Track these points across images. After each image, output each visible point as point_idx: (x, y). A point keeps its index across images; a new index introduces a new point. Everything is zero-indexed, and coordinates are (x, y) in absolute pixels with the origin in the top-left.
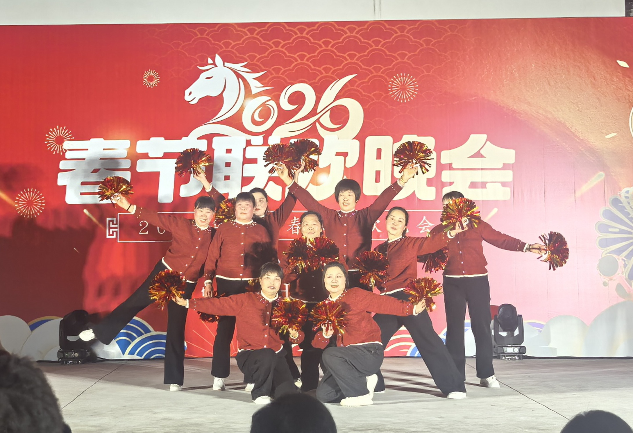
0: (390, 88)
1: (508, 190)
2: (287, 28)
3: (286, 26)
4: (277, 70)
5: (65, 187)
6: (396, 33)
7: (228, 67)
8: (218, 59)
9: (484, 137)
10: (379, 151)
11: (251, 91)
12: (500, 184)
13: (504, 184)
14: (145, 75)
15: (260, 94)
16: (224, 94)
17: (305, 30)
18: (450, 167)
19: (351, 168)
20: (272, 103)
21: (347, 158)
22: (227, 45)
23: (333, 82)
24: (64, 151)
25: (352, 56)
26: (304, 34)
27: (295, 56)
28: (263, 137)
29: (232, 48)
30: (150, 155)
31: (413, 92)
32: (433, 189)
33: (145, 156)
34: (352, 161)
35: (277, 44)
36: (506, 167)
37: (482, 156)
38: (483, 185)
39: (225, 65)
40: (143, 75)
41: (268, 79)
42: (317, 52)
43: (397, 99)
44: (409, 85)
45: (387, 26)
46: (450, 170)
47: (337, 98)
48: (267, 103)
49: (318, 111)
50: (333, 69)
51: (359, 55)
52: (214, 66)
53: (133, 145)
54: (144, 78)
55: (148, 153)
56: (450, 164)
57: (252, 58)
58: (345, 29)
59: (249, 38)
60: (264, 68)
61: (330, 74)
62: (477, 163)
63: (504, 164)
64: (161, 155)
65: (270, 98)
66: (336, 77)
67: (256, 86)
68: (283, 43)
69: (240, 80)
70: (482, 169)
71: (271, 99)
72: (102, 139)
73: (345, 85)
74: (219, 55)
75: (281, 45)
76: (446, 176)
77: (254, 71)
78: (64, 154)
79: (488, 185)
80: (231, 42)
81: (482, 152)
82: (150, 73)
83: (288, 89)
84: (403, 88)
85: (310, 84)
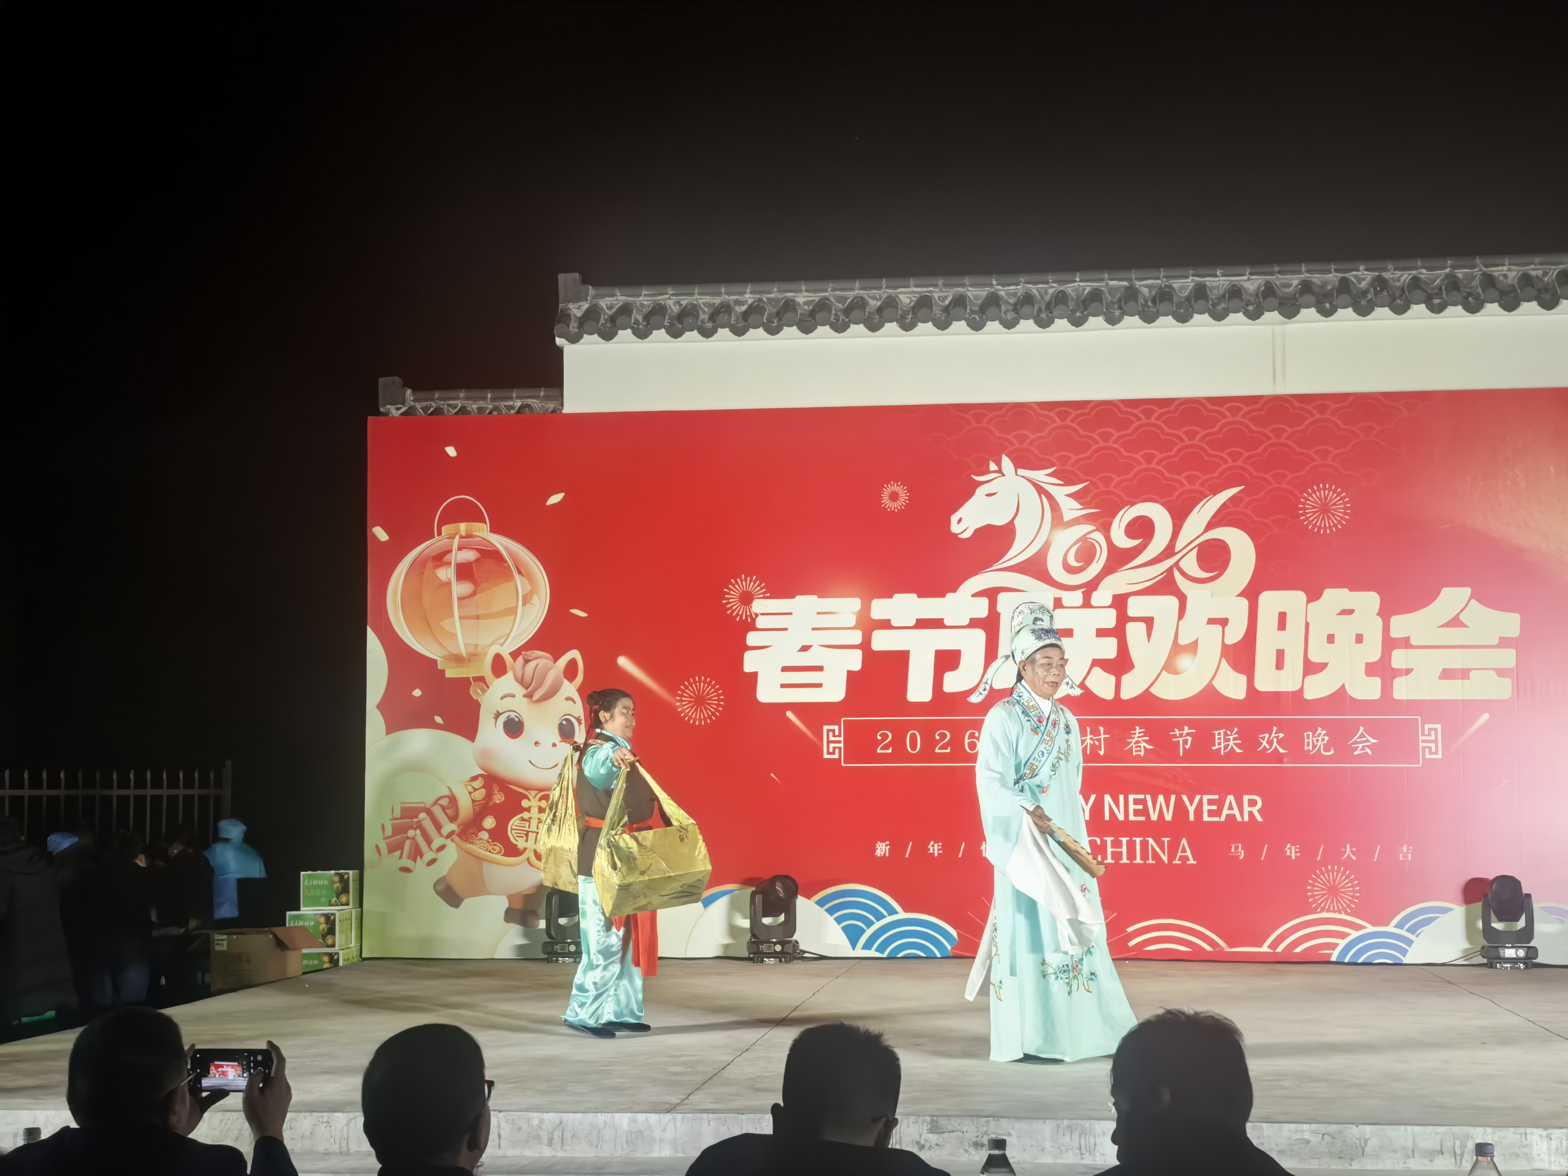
0: (1301, 509)
1: (1507, 683)
2: (1124, 409)
3: (1121, 405)
4: (1107, 481)
5: (755, 675)
6: (1312, 415)
7: (1023, 477)
8: (1006, 462)
9: (1467, 591)
10: (1282, 617)
11: (1061, 516)
12: (1493, 673)
13: (1501, 673)
14: (884, 491)
15: (1076, 521)
16: (1015, 522)
17: (1154, 411)
18: (1405, 643)
19: (1234, 645)
20: (1099, 537)
21: (1226, 628)
22: (1022, 439)
23: (1202, 500)
24: (754, 616)
25: (1235, 456)
26: (1153, 420)
27: (1138, 456)
28: (1083, 592)
29: (1031, 444)
30: (894, 623)
31: (1341, 515)
32: (1377, 681)
33: (886, 624)
34: (1235, 633)
35: (1106, 437)
36: (1504, 642)
37: (1463, 625)
38: (1464, 674)
39: (1018, 474)
40: (880, 492)
41: (1091, 495)
42: (1176, 449)
43: (1313, 528)
44: (1334, 504)
45: (1297, 404)
46: (1406, 648)
47: (1210, 526)
48: (1088, 536)
49: (1176, 551)
50: (1204, 478)
51: (1246, 454)
52: (1000, 475)
53: (866, 608)
54: (882, 495)
55: (889, 621)
56: (1407, 639)
57: (1063, 461)
58: (1223, 410)
59: (1059, 427)
60: (1083, 477)
61: (1197, 487)
62: (1454, 636)
63: (1501, 638)
64: (913, 623)
65: (1095, 528)
66: (1208, 492)
67: (1071, 509)
68: (1116, 434)
69: (1043, 496)
70: (1462, 647)
71: (1097, 530)
72: (816, 597)
73: (1224, 506)
74: (1008, 456)
75: (1113, 438)
76: (1399, 658)
77: (1068, 482)
78: (754, 620)
79: (1472, 674)
80: (1029, 434)
81: (1461, 617)
82: (895, 487)
83: (1125, 512)
84: (1325, 509)
85: (1163, 505)
